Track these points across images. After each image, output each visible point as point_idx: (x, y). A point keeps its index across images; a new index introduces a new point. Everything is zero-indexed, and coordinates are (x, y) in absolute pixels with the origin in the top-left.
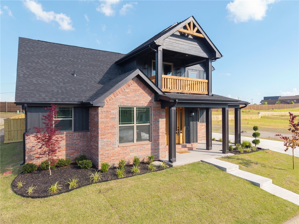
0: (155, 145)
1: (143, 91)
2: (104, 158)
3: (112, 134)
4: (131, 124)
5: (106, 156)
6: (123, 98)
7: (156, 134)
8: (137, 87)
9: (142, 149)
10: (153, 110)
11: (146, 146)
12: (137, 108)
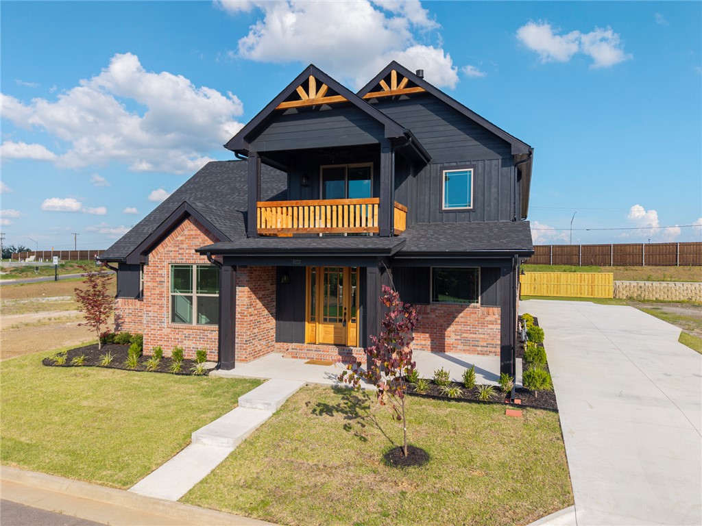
2: (150, 341)
4: (189, 292)
6: (174, 251)
11: (210, 333)
12: (198, 267)
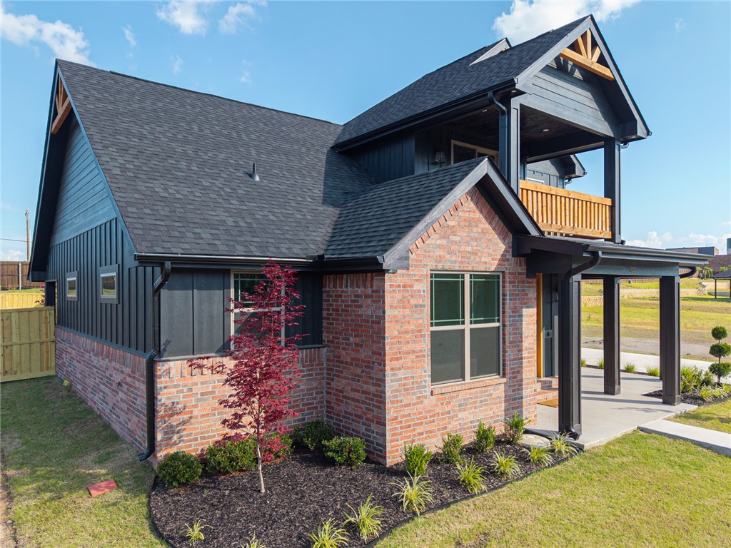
0: (513, 386)
1: (487, 226)
2: (399, 431)
3: (417, 357)
4: (457, 323)
5: (404, 425)
6: (440, 246)
7: (514, 355)
8: (474, 212)
9: (486, 400)
10: (510, 282)
11: (494, 390)
12: (471, 276)
